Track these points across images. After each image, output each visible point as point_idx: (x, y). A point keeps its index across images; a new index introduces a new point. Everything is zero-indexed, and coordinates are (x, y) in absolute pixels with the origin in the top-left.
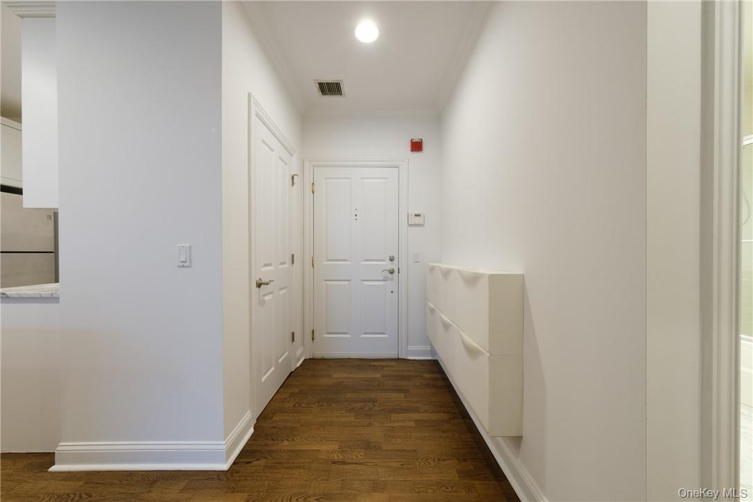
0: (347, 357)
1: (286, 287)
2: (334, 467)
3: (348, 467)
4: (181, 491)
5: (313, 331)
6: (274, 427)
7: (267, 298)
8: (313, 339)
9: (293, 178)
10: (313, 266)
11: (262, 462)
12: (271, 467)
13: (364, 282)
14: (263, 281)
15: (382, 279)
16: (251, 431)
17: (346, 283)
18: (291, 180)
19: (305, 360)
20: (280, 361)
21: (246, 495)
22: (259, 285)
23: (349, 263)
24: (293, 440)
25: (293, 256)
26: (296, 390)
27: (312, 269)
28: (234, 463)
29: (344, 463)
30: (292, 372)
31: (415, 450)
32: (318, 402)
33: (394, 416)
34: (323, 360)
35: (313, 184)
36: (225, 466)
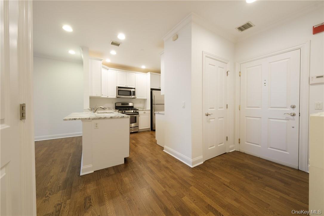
0: (258, 157)
1: (223, 118)
2: (224, 185)
3: (229, 188)
4: (181, 166)
5: (239, 139)
6: (210, 165)
7: (211, 120)
8: (239, 143)
9: (227, 73)
10: (240, 110)
11: (201, 171)
12: (203, 174)
13: (270, 119)
14: (209, 114)
15: (285, 119)
16: (202, 163)
17: (259, 119)
18: (226, 74)
19: (235, 151)
20: (219, 145)
21: (194, 175)
22: (207, 115)
23: (260, 109)
24: (214, 171)
25: (227, 105)
26: (224, 159)
27: (239, 111)
28: (194, 167)
29: (228, 187)
30: (226, 153)
31: (269, 205)
32: (231, 166)
33: (267, 188)
34: (244, 153)
35: (240, 72)
36: (192, 167)
